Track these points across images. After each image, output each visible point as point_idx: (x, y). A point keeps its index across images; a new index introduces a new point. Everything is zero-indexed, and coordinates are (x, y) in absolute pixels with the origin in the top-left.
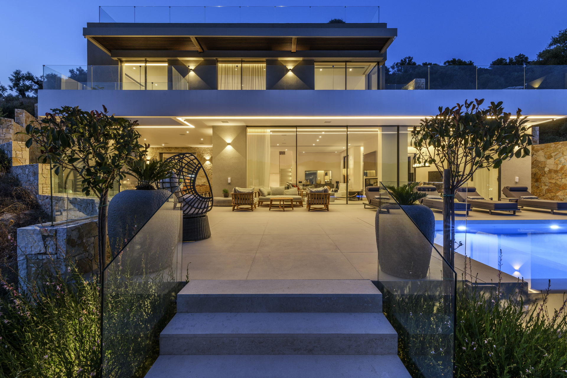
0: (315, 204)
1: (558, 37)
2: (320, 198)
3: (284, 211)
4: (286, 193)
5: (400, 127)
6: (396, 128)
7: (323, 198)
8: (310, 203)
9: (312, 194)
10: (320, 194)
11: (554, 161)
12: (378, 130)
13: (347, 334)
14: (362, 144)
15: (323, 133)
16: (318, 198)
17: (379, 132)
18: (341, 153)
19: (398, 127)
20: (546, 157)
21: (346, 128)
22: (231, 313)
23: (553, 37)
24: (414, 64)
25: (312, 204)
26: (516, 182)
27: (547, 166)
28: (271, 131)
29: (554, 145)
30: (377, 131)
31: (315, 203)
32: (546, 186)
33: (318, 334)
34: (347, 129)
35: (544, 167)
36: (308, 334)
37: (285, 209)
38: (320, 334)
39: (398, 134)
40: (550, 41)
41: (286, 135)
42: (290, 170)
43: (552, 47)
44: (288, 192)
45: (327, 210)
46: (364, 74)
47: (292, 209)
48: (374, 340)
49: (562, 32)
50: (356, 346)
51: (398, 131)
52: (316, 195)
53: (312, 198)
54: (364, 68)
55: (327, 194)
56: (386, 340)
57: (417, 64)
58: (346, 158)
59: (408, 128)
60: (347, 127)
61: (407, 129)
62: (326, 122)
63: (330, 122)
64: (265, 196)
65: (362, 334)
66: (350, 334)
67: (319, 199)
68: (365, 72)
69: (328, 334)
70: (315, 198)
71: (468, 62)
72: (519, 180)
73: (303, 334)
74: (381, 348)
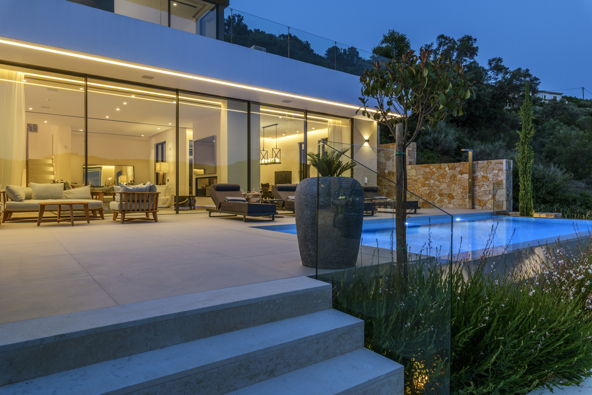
0: (133, 211)
1: (388, 36)
2: (143, 201)
3: (73, 225)
4: (66, 195)
5: (251, 105)
6: (246, 104)
7: (147, 201)
8: (124, 208)
9: (129, 194)
10: (143, 194)
11: (392, 163)
12: (220, 103)
13: (315, 335)
14: (191, 126)
15: (133, 96)
16: (138, 201)
17: (223, 108)
18: (151, 137)
19: (249, 102)
20: (386, 158)
21: (175, 93)
22: (115, 359)
23: (384, 35)
24: (245, 26)
25: (129, 211)
26: (366, 184)
27: (387, 168)
28: (26, 77)
29: (392, 146)
30: (220, 106)
31: (133, 208)
32: (386, 188)
33: (281, 344)
34: (178, 95)
35: (385, 169)
36: (269, 348)
37: (75, 222)
38: (283, 344)
39: (249, 114)
40: (382, 38)
41: (56, 90)
42: (50, 162)
43: (384, 45)
44: (71, 193)
45: (155, 220)
46: (194, 17)
47: (86, 222)
48: (342, 335)
49: (391, 32)
50: (324, 349)
51: (249, 110)
52: (136, 196)
53: (129, 201)
54: (196, 7)
55: (155, 194)
56: (354, 331)
57: (249, 29)
58: (160, 147)
59: (261, 106)
60: (177, 91)
61: (260, 108)
62: (145, 77)
63: (151, 78)
64: (21, 201)
65: (331, 331)
66: (318, 334)
67: (141, 201)
68: (197, 14)
69: (293, 341)
70: (133, 201)
71: (305, 42)
72: (368, 181)
73: (262, 350)
74: (349, 344)
